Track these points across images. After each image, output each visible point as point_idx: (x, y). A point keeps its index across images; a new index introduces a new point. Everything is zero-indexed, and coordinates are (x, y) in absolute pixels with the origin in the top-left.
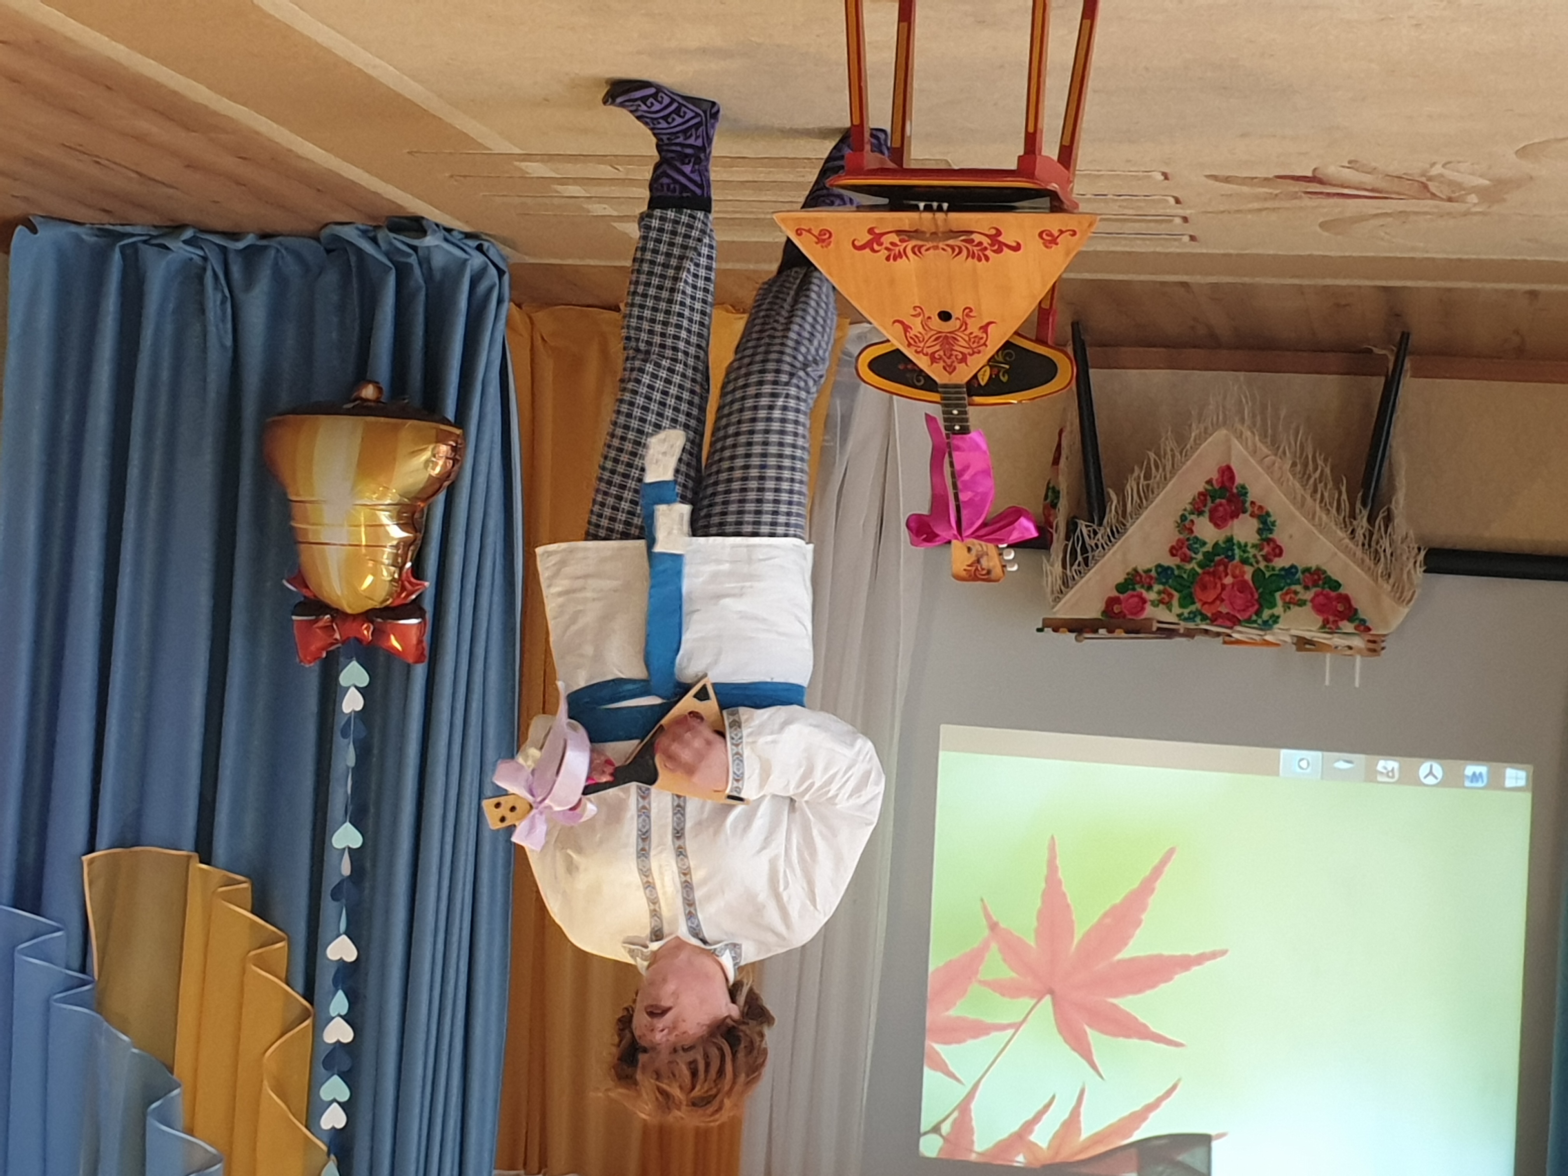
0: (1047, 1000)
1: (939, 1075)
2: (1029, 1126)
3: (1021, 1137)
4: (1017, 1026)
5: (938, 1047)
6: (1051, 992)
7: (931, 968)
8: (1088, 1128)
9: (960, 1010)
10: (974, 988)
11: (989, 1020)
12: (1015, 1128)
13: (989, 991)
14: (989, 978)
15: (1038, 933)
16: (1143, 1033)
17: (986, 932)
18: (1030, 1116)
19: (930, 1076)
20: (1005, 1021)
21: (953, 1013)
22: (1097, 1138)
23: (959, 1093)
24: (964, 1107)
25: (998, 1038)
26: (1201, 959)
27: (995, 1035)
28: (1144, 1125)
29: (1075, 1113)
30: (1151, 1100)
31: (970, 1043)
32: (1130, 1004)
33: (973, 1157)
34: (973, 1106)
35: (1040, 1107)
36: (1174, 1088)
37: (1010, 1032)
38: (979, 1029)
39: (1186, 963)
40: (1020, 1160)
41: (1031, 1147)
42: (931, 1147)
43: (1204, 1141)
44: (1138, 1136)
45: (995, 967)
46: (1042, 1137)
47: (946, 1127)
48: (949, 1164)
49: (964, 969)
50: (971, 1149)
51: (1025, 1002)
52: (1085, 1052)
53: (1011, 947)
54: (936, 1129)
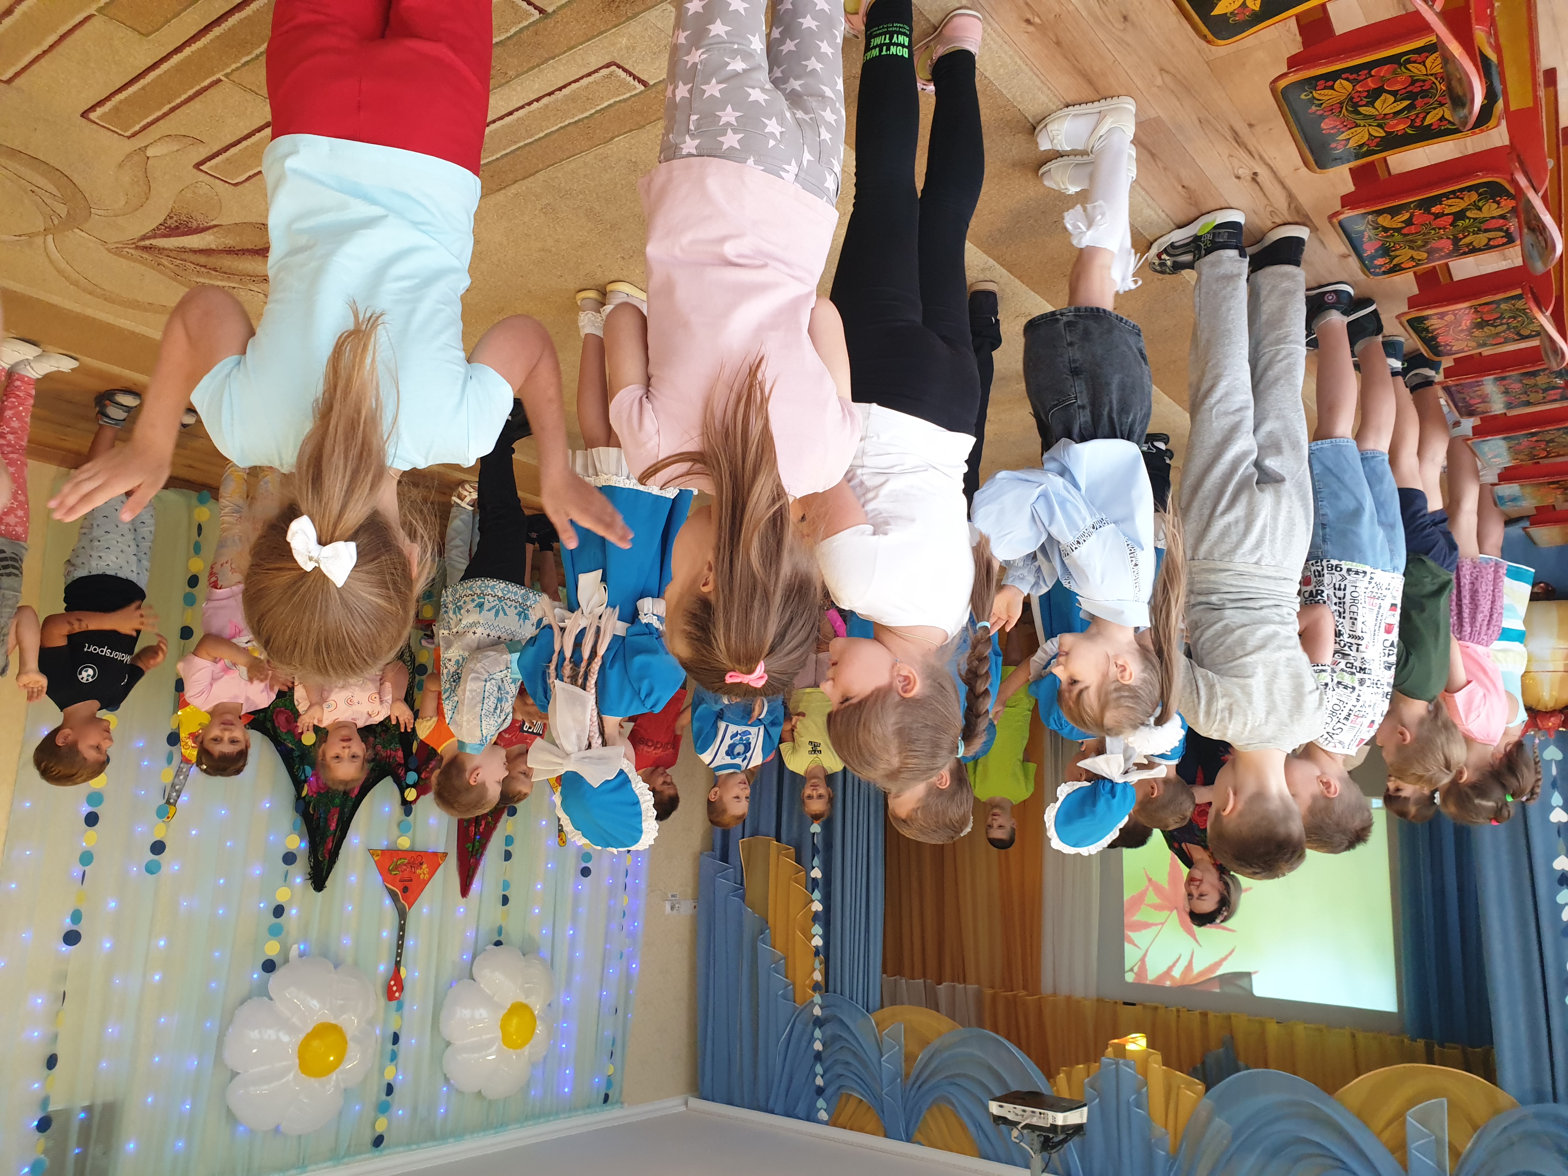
0: (1175, 912)
1: (1131, 946)
2: (1171, 968)
3: (1168, 973)
4: (1163, 924)
5: (1130, 933)
6: (1176, 908)
7: (1125, 898)
8: (1197, 968)
9: (1138, 917)
10: (1143, 907)
11: (1151, 921)
12: (1165, 968)
13: (1149, 909)
14: (1150, 903)
15: (1170, 882)
17: (1146, 883)
18: (1171, 964)
19: (1128, 947)
20: (1158, 921)
21: (1135, 918)
22: (1201, 974)
23: (1140, 954)
24: (1143, 960)
25: (1155, 929)
27: (1154, 928)
28: (1221, 968)
29: (1190, 963)
30: (1223, 956)
31: (1144, 931)
33: (1148, 982)
34: (1147, 959)
35: (1175, 960)
36: (1233, 951)
37: (1160, 927)
38: (1146, 925)
40: (1168, 983)
41: (1173, 978)
42: (1130, 977)
43: (1248, 975)
44: (1219, 972)
45: (1152, 898)
46: (1177, 973)
47: (1136, 969)
48: (1139, 986)
49: (1139, 899)
50: (1147, 979)
51: (1166, 913)
52: (1193, 935)
53: (1158, 889)
54: (1131, 970)
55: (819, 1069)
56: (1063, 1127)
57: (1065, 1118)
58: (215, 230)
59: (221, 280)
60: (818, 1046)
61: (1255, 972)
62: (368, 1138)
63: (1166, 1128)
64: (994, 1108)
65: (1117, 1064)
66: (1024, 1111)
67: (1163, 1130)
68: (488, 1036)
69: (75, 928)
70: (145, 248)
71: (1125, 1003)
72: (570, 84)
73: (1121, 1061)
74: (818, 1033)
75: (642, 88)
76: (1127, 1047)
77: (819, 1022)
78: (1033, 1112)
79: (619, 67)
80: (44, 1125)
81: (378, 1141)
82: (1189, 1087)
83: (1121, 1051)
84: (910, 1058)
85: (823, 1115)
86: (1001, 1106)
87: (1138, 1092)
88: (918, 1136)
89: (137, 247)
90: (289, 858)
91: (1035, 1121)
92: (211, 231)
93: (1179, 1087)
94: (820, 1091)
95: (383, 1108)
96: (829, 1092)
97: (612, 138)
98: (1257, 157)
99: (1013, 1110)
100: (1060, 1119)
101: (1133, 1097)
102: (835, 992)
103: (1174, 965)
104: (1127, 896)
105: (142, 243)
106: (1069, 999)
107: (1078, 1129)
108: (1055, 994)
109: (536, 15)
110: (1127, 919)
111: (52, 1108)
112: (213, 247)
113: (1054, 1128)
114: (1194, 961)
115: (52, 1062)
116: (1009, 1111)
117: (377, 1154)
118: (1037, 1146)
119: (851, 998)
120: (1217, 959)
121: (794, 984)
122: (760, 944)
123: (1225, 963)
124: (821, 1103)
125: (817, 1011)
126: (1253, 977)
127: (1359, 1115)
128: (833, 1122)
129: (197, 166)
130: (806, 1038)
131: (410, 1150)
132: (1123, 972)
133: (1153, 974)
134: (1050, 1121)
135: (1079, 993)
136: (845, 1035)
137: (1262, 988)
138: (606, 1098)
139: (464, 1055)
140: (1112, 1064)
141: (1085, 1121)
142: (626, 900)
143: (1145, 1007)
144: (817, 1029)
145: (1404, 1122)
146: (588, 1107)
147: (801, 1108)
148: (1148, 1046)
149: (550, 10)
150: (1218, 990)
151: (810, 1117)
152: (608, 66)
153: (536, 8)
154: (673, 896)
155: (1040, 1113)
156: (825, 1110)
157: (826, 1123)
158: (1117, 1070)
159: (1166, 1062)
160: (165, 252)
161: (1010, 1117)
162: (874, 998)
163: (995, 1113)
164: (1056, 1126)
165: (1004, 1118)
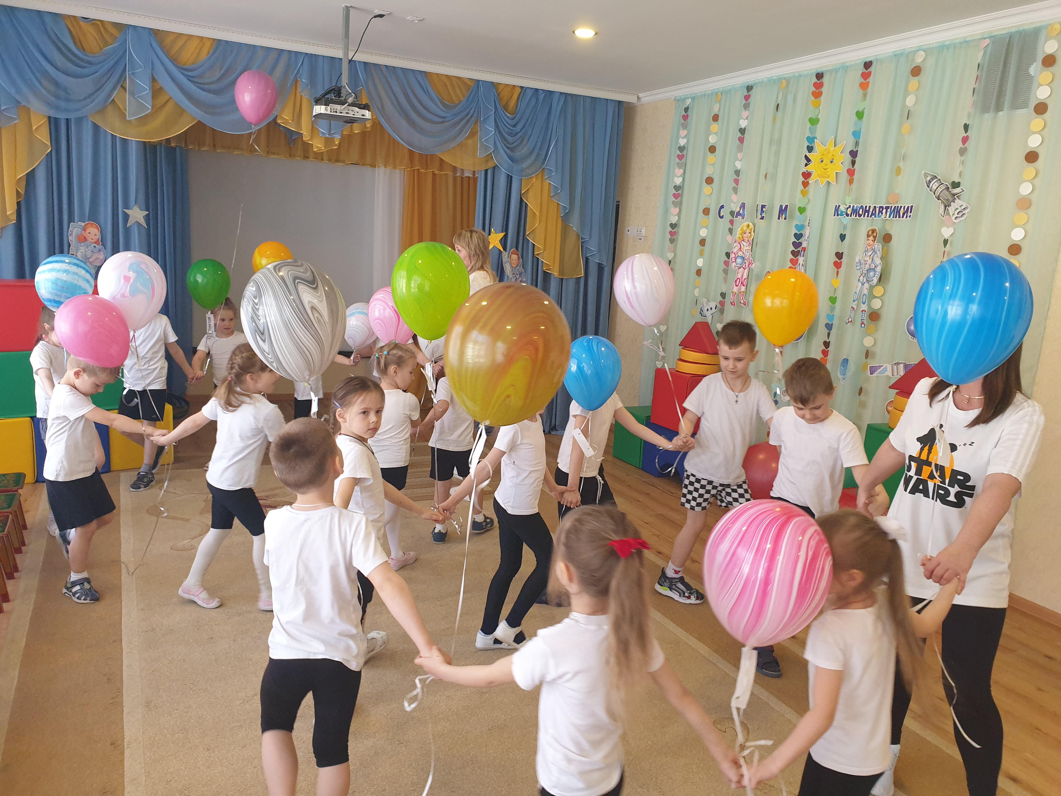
63: (301, 96)
64: (368, 114)
66: (347, 113)
73: (327, 136)
78: (341, 113)
82: (286, 122)
84: (473, 133)
86: (363, 115)
88: (472, 84)
91: (338, 107)
93: (293, 121)
99: (356, 113)
100: (324, 109)
113: (326, 104)
116: (357, 113)
118: (343, 91)
127: (182, 111)
134: (329, 108)
145: (154, 104)
155: (336, 112)
158: (330, 130)
161: (356, 109)
163: (367, 111)
164: (325, 105)
165: (360, 108)
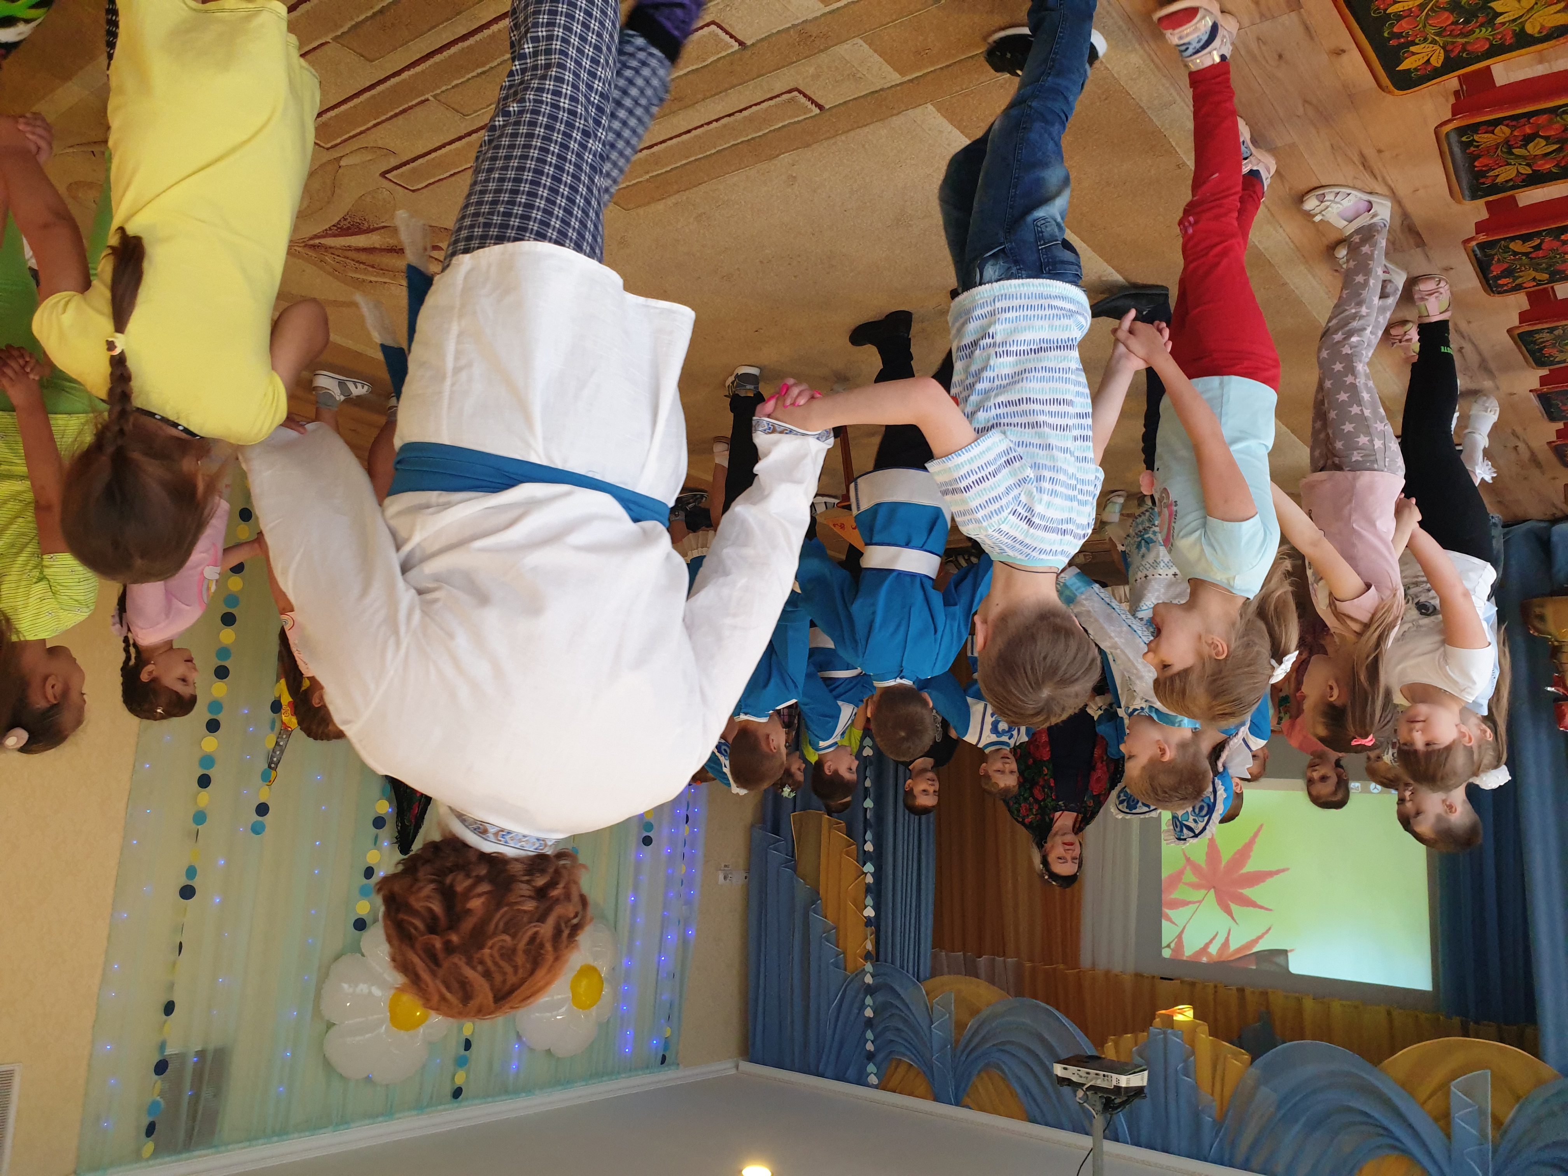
0: (1212, 891)
1: (1169, 923)
2: (1207, 945)
3: (1204, 950)
4: (1200, 902)
5: (1168, 911)
6: (1214, 887)
7: (1163, 877)
8: (1234, 945)
9: (1176, 895)
10: (1181, 887)
11: (1188, 899)
12: (1202, 946)
13: (1187, 887)
14: (1188, 881)
15: (1207, 862)
16: (1253, 904)
17: (1185, 861)
18: (1207, 941)
19: (1165, 924)
20: (1196, 899)
21: (1173, 896)
22: (1238, 950)
23: (1177, 931)
24: (1180, 937)
25: (1192, 907)
26: (1278, 872)
27: (1191, 905)
28: (1258, 945)
29: (1227, 940)
30: (1259, 934)
31: (1181, 909)
32: (1248, 892)
33: (1185, 958)
34: (1184, 936)
35: (1212, 936)
36: (1270, 929)
37: (1197, 904)
38: (1185, 903)
39: (1271, 874)
40: (1204, 960)
41: (1209, 954)
42: (1166, 953)
43: (1284, 953)
44: (1255, 950)
45: (1189, 876)
46: (1213, 950)
47: (1173, 945)
48: (1175, 961)
49: (1177, 878)
50: (1183, 955)
51: (1203, 892)
52: (1229, 913)
53: (1195, 868)
54: (1168, 946)
55: (869, 1035)
56: (1126, 1088)
57: (1128, 1080)
58: (382, 231)
59: (375, 276)
60: (869, 1013)
61: (1292, 950)
62: (448, 1090)
63: (1212, 1094)
64: (1059, 1070)
65: (1165, 1033)
66: (1088, 1073)
67: (1210, 1097)
68: (559, 997)
69: (190, 883)
70: (313, 247)
71: (1162, 978)
72: (751, 106)
73: (1169, 1031)
74: (869, 1000)
75: (817, 111)
76: (1175, 1018)
77: (870, 990)
78: (1097, 1074)
79: (800, 92)
80: (161, 1067)
81: (457, 1093)
82: (1236, 1056)
83: (1169, 1021)
84: (960, 1026)
85: (873, 1079)
86: (1065, 1069)
87: (1185, 1061)
88: (967, 1100)
89: (306, 246)
90: (379, 822)
91: (1100, 1083)
92: (379, 232)
93: (1225, 1058)
94: (870, 1057)
95: (461, 1062)
96: (880, 1057)
97: (778, 156)
98: (1380, 179)
99: (1077, 1072)
100: (1124, 1081)
101: (1181, 1065)
102: (886, 961)
103: (1211, 941)
104: (1165, 873)
105: (311, 242)
106: (1107, 973)
107: (1138, 1092)
108: (1093, 968)
109: (736, 46)
110: (1165, 897)
111: (169, 1051)
112: (378, 246)
113: (1118, 1089)
114: (1231, 938)
115: (169, 1008)
116: (1073, 1073)
117: (456, 1105)
118: (1099, 1107)
119: (902, 967)
120: (1254, 937)
121: (844, 953)
122: (811, 913)
123: (1261, 941)
124: (871, 1068)
125: (869, 979)
126: (1289, 954)
127: (1403, 1086)
128: (882, 1086)
129: (383, 175)
130: (856, 1005)
131: (485, 1103)
132: (1159, 948)
133: (1189, 950)
134: (1114, 1083)
135: (1117, 969)
136: (897, 1003)
137: (1298, 965)
138: (663, 1060)
139: (537, 1014)
140: (1159, 1034)
141: (1145, 1084)
142: (684, 869)
143: (1182, 982)
144: (868, 997)
145: (1448, 1093)
146: (647, 1067)
147: (851, 1072)
148: (1195, 1017)
149: (749, 43)
150: (1254, 967)
151: (861, 1081)
152: (790, 92)
153: (737, 40)
154: (726, 866)
155: (1104, 1076)
156: (875, 1074)
157: (876, 1087)
158: (1165, 1040)
159: (1214, 1032)
160: (332, 251)
161: (1075, 1079)
162: (925, 969)
163: (1059, 1075)
164: (1120, 1088)
165: (1069, 1080)
